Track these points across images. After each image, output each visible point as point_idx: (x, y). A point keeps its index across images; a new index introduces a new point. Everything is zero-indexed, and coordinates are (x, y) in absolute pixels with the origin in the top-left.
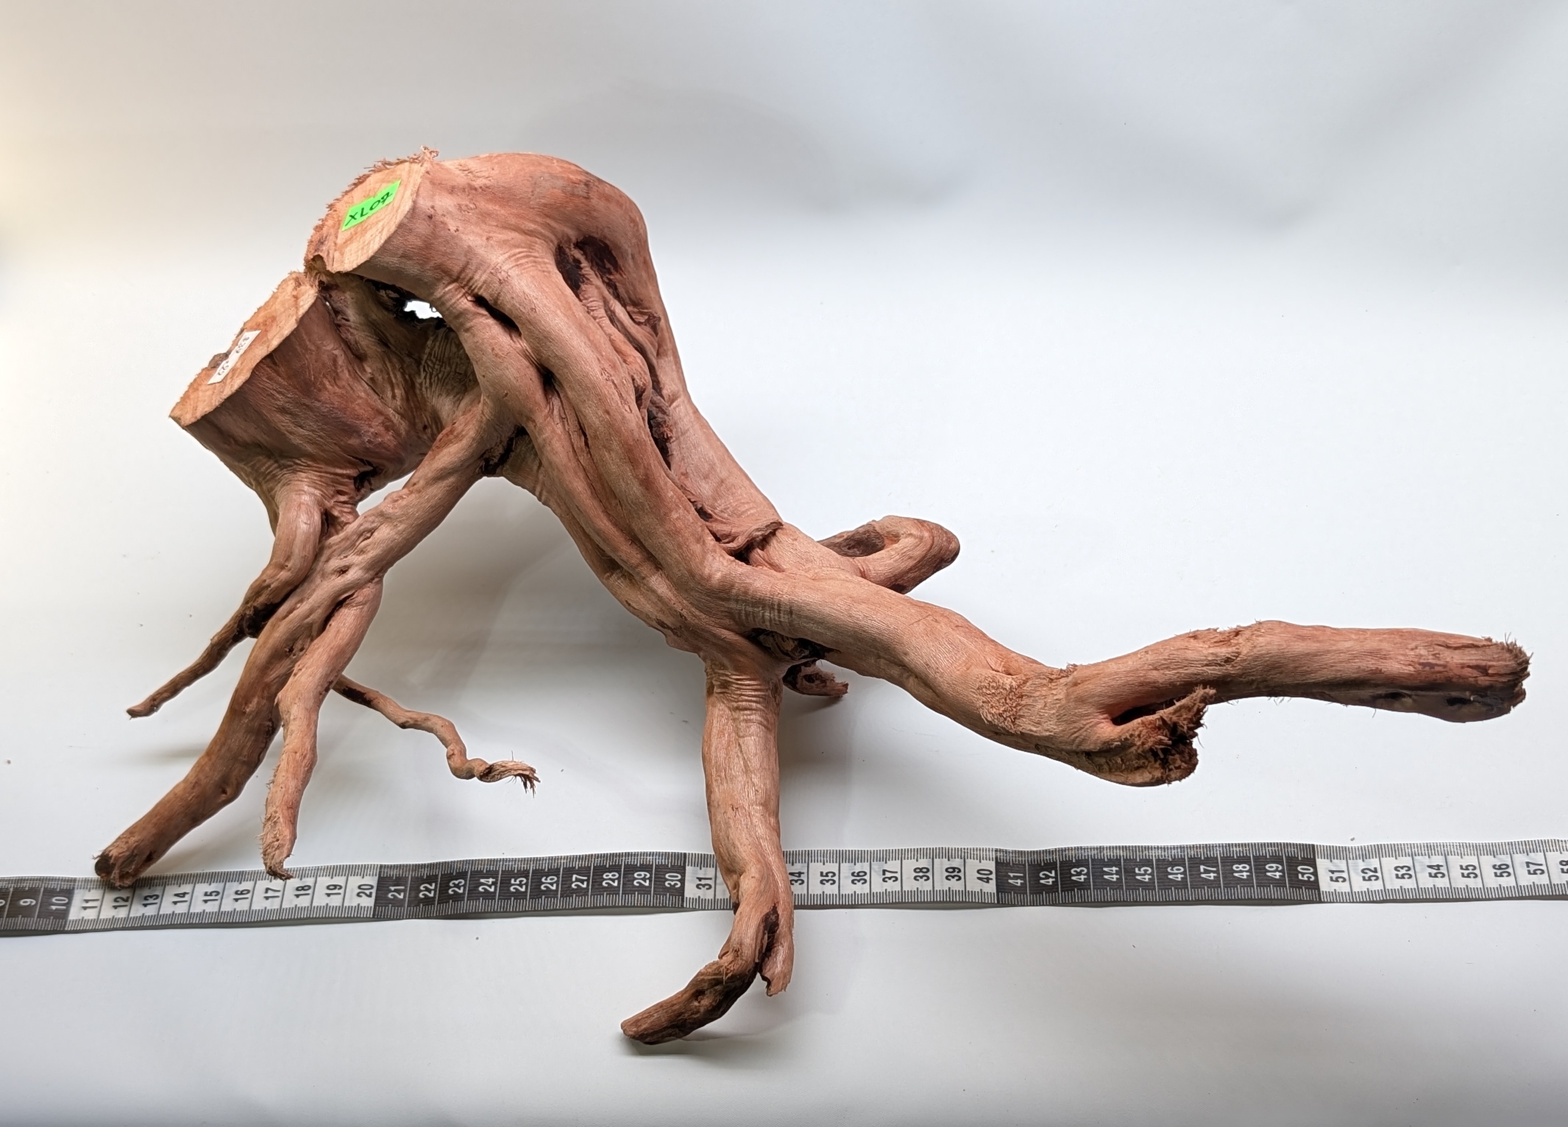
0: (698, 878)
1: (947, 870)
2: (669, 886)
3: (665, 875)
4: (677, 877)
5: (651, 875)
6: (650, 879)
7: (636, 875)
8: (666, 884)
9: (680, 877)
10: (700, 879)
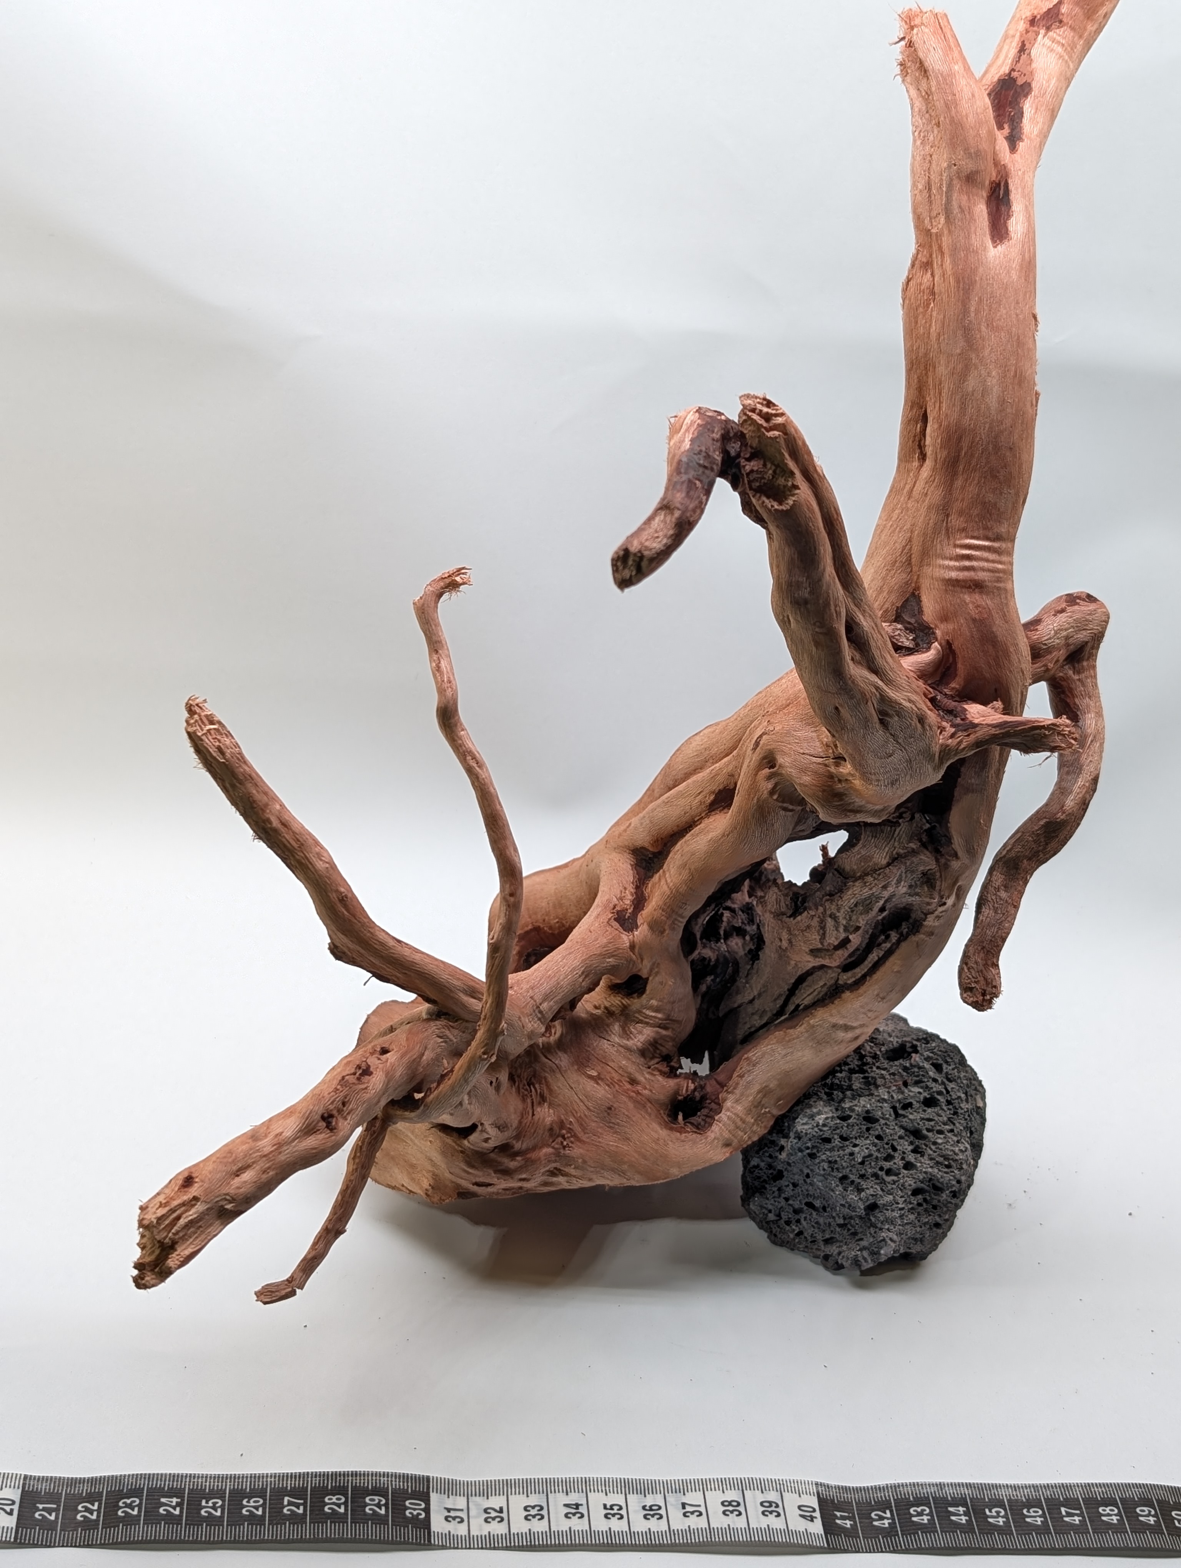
0: (446, 1508)
1: (762, 1504)
2: (410, 1516)
3: (405, 1501)
4: (420, 1505)
5: (387, 1500)
6: (386, 1505)
7: (367, 1500)
8: (407, 1513)
9: (423, 1506)
10: (449, 1510)
